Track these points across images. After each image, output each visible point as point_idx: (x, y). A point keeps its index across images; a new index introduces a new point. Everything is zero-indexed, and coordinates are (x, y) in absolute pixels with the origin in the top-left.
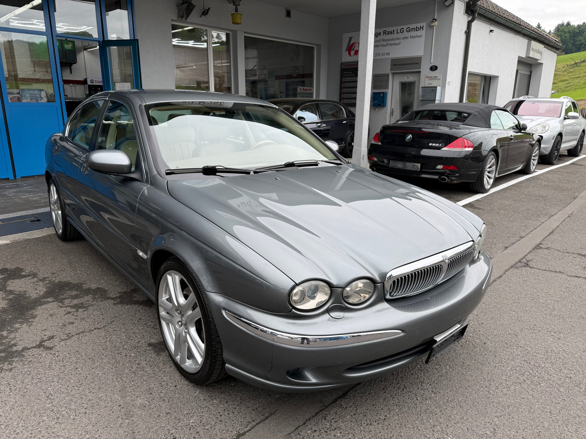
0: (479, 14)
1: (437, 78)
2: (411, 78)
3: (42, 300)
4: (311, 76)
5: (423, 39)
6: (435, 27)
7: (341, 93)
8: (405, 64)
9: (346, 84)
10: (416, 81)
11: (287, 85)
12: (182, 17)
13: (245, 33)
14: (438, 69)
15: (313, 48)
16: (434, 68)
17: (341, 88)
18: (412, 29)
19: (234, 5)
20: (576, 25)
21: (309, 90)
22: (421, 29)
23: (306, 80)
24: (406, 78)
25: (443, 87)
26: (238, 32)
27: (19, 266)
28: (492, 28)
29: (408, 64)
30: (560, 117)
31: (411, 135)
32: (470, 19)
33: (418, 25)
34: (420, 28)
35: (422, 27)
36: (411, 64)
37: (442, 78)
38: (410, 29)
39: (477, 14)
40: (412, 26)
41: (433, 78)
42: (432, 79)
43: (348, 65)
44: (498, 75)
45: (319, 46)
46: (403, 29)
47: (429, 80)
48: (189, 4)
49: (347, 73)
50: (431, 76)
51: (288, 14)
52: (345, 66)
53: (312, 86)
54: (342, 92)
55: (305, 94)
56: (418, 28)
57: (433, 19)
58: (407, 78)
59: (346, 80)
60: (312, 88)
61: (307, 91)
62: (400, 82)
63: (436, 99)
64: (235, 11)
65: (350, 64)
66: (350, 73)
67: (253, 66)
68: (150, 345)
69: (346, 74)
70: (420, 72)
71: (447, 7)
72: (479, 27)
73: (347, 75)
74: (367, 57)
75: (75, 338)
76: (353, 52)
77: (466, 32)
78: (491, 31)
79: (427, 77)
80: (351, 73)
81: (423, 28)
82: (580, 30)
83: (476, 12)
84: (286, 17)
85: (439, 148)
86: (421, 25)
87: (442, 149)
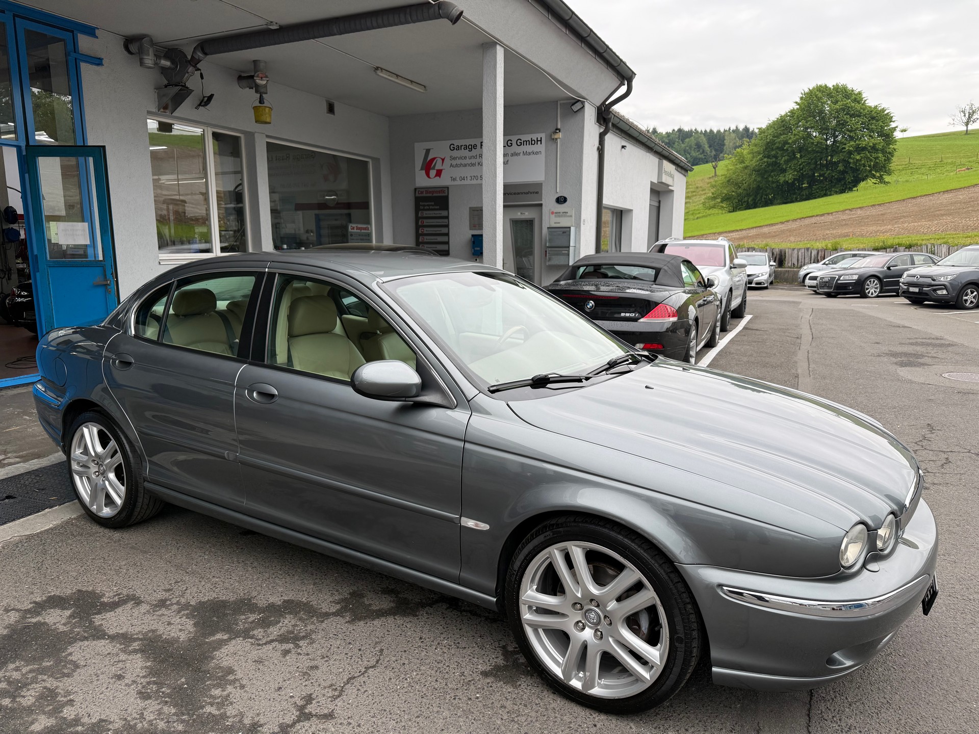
0: (614, 125)
1: (568, 214)
2: (527, 213)
3: (207, 640)
4: (366, 206)
5: (542, 158)
6: (559, 140)
7: (418, 235)
8: (518, 194)
9: (425, 221)
10: (534, 218)
11: (318, 219)
12: (165, 108)
13: (268, 136)
14: (568, 201)
15: (366, 163)
16: (561, 200)
17: (417, 227)
18: (525, 142)
19: (257, 91)
20: (664, 133)
21: (365, 229)
22: (539, 142)
23: (355, 212)
24: (519, 214)
25: (578, 227)
26: (256, 135)
27: (79, 587)
28: (624, 143)
29: (522, 193)
30: (725, 266)
31: (591, 301)
32: (602, 130)
33: (534, 137)
34: (537, 141)
35: (539, 139)
36: (527, 193)
37: (575, 214)
38: (522, 142)
39: (611, 124)
40: (525, 137)
41: (561, 214)
42: (559, 216)
43: (427, 192)
44: (632, 209)
45: (376, 160)
46: (511, 141)
47: (555, 216)
48: (183, 88)
49: (426, 204)
50: (559, 212)
51: (331, 109)
52: (422, 193)
53: (368, 222)
54: (420, 232)
55: (359, 235)
56: (534, 140)
57: (557, 129)
58: (521, 213)
59: (425, 215)
60: (369, 226)
61: (362, 231)
62: (510, 219)
63: (571, 245)
64: (260, 102)
65: (431, 190)
66: (430, 203)
67: (234, 187)
68: (485, 674)
69: (424, 206)
70: (541, 205)
71: (575, 112)
72: (613, 141)
73: (425, 208)
74: (496, 186)
75: (350, 690)
76: (433, 173)
77: (598, 148)
78: (623, 147)
79: (553, 213)
80: (433, 203)
81: (541, 141)
82: (669, 140)
83: (610, 121)
84: (327, 113)
85: (635, 320)
86: (539, 136)
87: (639, 321)
